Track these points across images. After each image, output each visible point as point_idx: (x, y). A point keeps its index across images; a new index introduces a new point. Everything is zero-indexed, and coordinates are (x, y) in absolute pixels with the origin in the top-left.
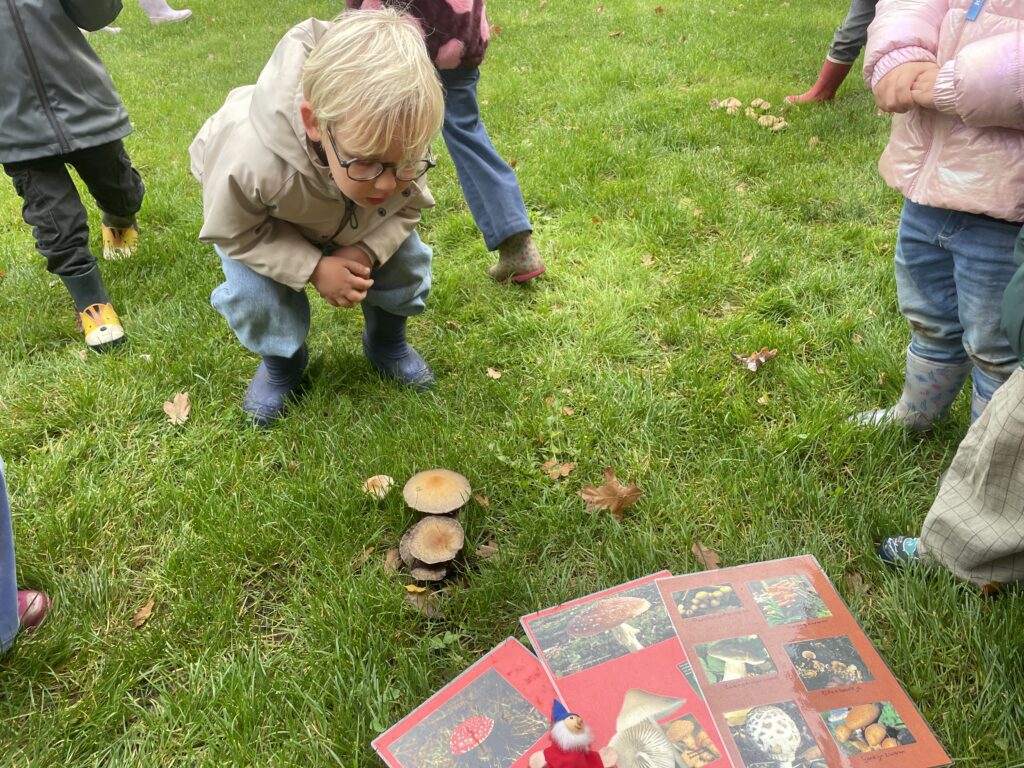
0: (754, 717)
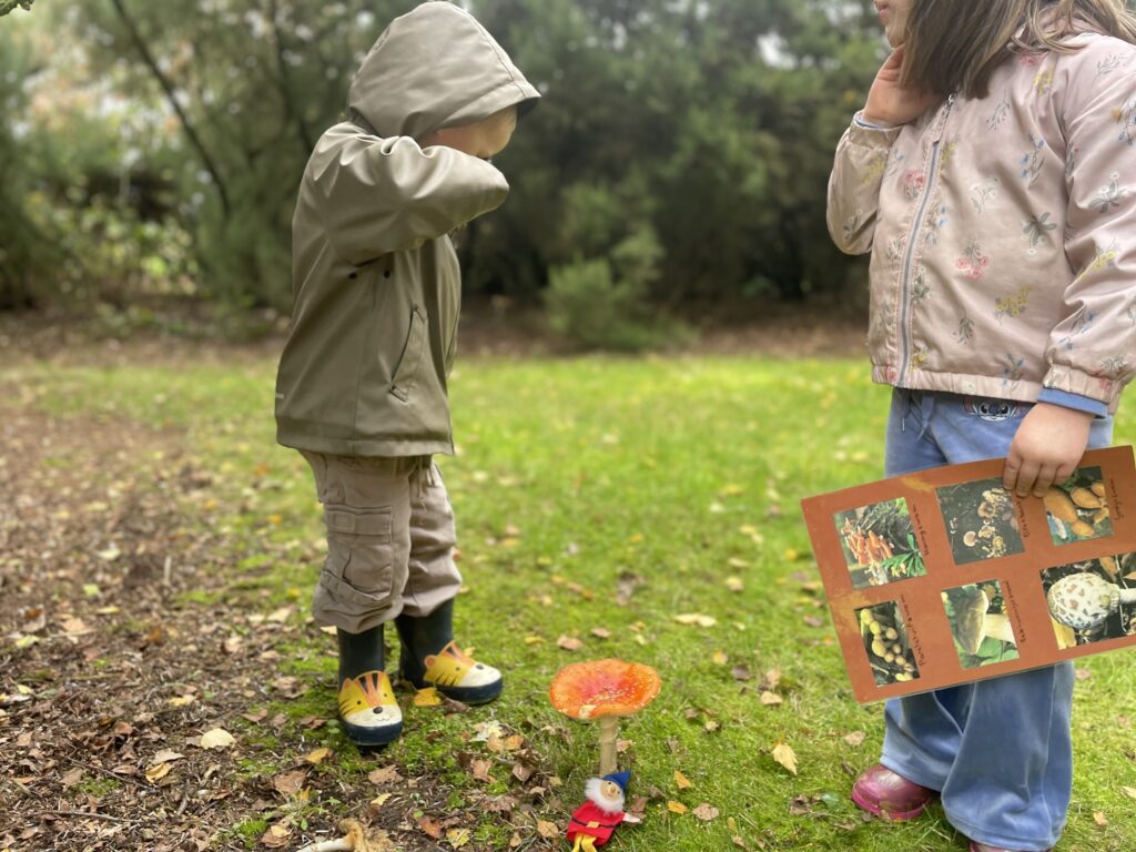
0: (1063, 617)
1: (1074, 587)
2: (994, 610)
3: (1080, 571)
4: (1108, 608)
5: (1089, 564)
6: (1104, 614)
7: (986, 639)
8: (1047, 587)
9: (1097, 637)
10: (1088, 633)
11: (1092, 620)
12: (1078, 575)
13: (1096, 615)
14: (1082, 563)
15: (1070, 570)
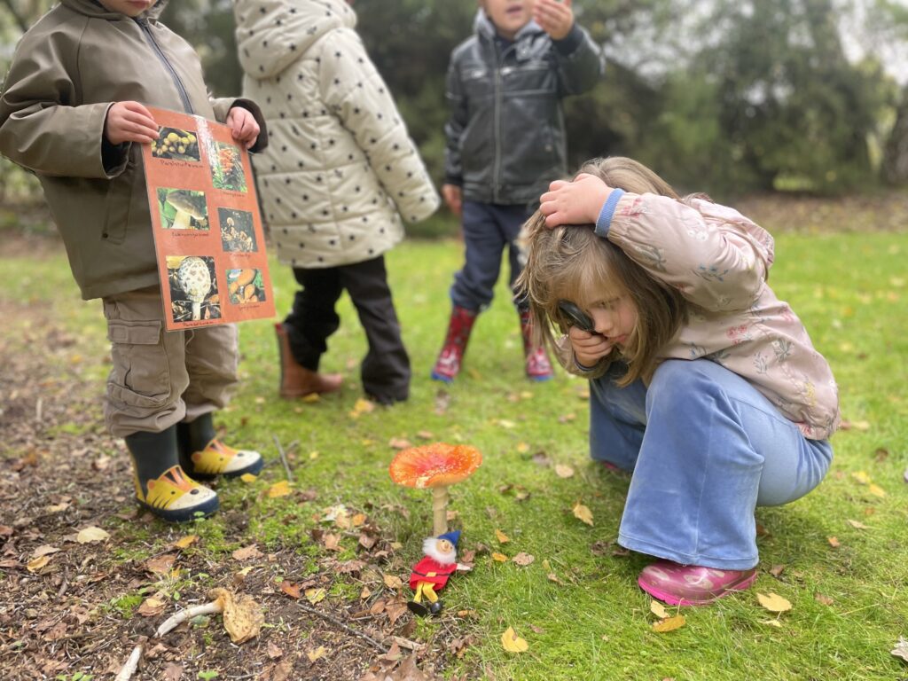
0: (186, 264)
1: (203, 275)
2: (193, 222)
3: (212, 281)
4: (190, 293)
5: (215, 287)
6: (186, 291)
7: (176, 211)
8: (204, 259)
9: (172, 283)
10: (175, 278)
11: (183, 282)
12: (210, 280)
13: (186, 285)
14: (216, 284)
15: (213, 275)
